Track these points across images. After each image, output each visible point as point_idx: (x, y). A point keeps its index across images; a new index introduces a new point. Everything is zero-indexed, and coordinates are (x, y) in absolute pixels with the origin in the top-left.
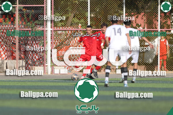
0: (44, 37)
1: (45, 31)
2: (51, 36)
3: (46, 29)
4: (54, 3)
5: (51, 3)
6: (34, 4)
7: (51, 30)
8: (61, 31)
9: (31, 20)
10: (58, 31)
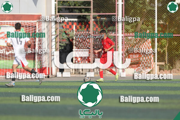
0: (115, 42)
1: (117, 36)
2: (122, 41)
3: (118, 35)
4: (125, 11)
5: (122, 12)
6: (106, 13)
7: (122, 36)
8: (131, 37)
9: (104, 27)
10: (129, 36)
